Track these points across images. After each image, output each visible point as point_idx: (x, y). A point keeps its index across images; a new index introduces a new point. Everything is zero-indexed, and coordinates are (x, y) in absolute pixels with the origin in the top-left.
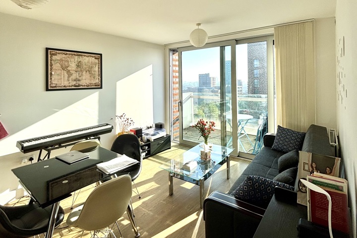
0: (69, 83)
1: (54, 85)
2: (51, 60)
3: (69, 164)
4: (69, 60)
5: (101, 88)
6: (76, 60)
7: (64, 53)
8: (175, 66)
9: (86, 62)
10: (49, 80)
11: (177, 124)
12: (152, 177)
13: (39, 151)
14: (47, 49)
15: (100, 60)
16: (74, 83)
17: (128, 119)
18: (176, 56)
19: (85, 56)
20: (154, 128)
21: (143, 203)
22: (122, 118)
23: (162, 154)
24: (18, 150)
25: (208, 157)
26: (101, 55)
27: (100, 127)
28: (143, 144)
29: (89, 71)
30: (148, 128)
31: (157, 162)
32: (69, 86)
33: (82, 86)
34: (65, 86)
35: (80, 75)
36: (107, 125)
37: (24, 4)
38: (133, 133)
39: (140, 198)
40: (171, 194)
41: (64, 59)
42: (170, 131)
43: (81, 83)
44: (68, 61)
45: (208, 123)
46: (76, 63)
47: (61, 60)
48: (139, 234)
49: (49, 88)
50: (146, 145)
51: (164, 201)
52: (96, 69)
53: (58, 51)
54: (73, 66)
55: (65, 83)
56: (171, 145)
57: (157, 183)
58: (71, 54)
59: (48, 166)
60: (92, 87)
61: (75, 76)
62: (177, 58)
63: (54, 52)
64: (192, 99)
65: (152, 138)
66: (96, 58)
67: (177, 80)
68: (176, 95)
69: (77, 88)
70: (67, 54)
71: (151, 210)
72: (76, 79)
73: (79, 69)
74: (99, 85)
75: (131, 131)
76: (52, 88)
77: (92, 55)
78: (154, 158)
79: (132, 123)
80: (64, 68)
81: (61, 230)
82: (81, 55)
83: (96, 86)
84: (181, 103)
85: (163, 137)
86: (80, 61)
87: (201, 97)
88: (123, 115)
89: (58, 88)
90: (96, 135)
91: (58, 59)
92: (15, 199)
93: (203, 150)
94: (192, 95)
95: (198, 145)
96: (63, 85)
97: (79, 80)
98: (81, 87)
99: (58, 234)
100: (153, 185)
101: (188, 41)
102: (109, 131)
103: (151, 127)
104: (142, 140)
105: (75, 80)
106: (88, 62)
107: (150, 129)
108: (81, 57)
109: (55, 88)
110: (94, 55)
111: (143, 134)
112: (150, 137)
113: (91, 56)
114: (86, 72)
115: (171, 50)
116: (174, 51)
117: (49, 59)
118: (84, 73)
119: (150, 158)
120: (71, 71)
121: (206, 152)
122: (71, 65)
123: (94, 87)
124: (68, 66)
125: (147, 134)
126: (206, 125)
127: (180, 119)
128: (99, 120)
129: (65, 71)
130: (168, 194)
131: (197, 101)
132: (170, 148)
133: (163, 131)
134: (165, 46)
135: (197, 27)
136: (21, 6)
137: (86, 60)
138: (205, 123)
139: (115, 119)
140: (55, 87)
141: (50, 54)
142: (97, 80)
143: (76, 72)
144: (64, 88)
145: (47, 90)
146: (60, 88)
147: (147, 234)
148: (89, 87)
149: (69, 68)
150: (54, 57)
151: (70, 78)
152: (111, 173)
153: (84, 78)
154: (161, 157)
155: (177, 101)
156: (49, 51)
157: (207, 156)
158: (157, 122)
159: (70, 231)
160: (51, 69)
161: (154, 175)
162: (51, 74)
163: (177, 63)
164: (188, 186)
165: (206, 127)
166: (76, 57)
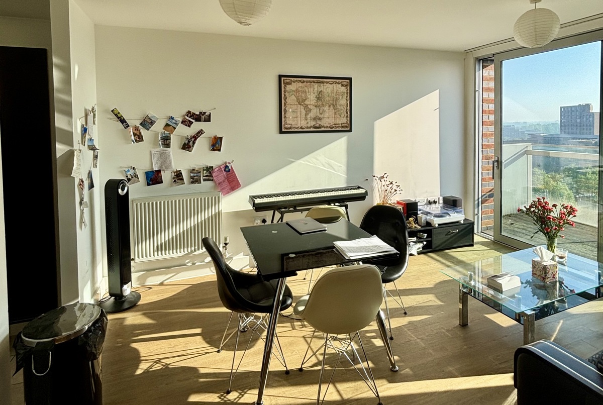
0: (307, 123)
1: (289, 126)
2: (285, 92)
3: (301, 234)
4: (307, 91)
5: (350, 131)
6: (316, 89)
7: (300, 81)
8: (488, 90)
9: (329, 92)
10: (283, 119)
11: (491, 203)
12: (431, 286)
13: (273, 211)
14: (280, 77)
15: (349, 87)
16: (313, 123)
17: (391, 183)
18: (489, 72)
19: (327, 83)
20: (441, 205)
21: (410, 323)
22: (382, 180)
23: (457, 253)
24: (250, 207)
25: (549, 275)
26: (350, 79)
27: (348, 189)
28: (419, 228)
29: (334, 105)
30: (430, 203)
31: (443, 263)
32: (307, 128)
33: (324, 127)
34: (301, 128)
35: (321, 112)
36: (359, 188)
37: (243, 20)
38: (400, 207)
39: (405, 313)
40: (464, 325)
41: (300, 89)
42: (474, 215)
43: (322, 123)
44: (305, 92)
45: (559, 207)
46: (316, 94)
47: (297, 91)
48: (397, 368)
49: (283, 130)
50: (424, 232)
51: (448, 331)
52: (343, 101)
53: (293, 79)
54: (311, 99)
55: (302, 123)
56: (475, 240)
57: (440, 299)
58: (309, 82)
59: (276, 232)
60: (338, 129)
61: (314, 112)
62: (492, 74)
63: (288, 80)
64: (530, 157)
65: (437, 222)
66: (342, 85)
67: (492, 117)
68: (488, 146)
69: (317, 130)
70: (304, 82)
71: (422, 339)
72: (316, 117)
73: (320, 103)
74: (347, 127)
75: (398, 203)
76: (286, 130)
77: (337, 81)
78: (438, 255)
79: (398, 189)
80: (301, 102)
81: (292, 320)
82: (323, 82)
83: (343, 127)
84: (498, 163)
85: (457, 222)
86: (321, 91)
87: (552, 154)
88: (385, 176)
89: (293, 130)
90: (342, 200)
91: (294, 89)
92: (248, 267)
93: (537, 259)
94: (530, 149)
95: (531, 249)
96: (299, 125)
97: (320, 119)
98: (323, 129)
99: (289, 324)
100: (430, 300)
101: (512, 40)
102: (361, 197)
103: (435, 202)
104: (416, 221)
105: (314, 119)
106: (332, 92)
107: (433, 205)
108: (322, 85)
109: (290, 130)
110: (340, 81)
111: (419, 212)
112: (432, 218)
113: (336, 83)
114: (330, 106)
115: (478, 60)
116: (485, 61)
117: (283, 90)
118: (326, 108)
119: (431, 254)
120: (309, 106)
121: (545, 264)
122: (309, 97)
123: (341, 129)
124: (306, 99)
125: (427, 213)
126: (551, 211)
127: (495, 195)
128: (348, 181)
129: (302, 107)
130: (458, 322)
131: (541, 161)
132: (472, 245)
133: (457, 212)
134: (467, 52)
135: (532, 6)
136: (240, 23)
137: (329, 89)
138: (550, 206)
139: (372, 181)
140: (290, 128)
141: (284, 83)
142: (345, 118)
143: (315, 106)
144: (301, 130)
145: (281, 132)
146: (296, 130)
147: (411, 372)
148: (333, 129)
149: (307, 102)
150: (289, 87)
151: (308, 117)
152: (352, 258)
153: (327, 115)
154: (453, 257)
155: (490, 158)
156: (282, 79)
157: (546, 273)
158: (448, 195)
159: (303, 326)
160: (285, 104)
161: (435, 283)
162: (285, 110)
163: (492, 85)
164: (503, 320)
165: (552, 214)
166: (316, 85)
